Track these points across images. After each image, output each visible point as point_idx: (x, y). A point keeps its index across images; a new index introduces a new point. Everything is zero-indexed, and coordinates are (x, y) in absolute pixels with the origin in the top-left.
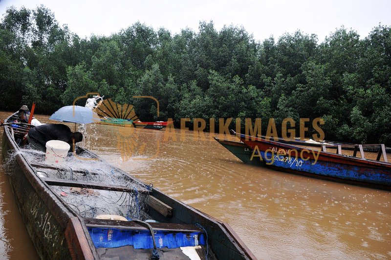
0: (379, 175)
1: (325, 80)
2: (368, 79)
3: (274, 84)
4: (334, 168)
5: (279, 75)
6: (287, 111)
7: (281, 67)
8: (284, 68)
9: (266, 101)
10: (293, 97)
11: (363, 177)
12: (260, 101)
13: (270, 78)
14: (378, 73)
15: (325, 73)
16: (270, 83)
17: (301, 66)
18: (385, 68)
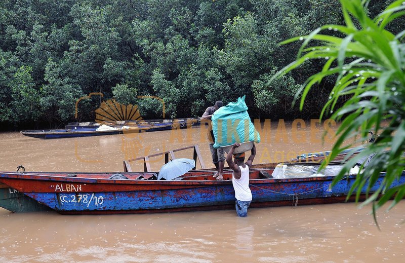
0: (199, 195)
1: (110, 31)
2: (165, 27)
3: (33, 41)
4: (146, 198)
5: (37, 27)
6: (61, 85)
7: (37, 13)
8: (44, 13)
9: (24, 72)
10: (68, 61)
11: (182, 202)
12: (14, 72)
13: (23, 32)
14: (177, 19)
15: (108, 21)
16: (25, 40)
17: (69, 10)
18: (185, 12)
